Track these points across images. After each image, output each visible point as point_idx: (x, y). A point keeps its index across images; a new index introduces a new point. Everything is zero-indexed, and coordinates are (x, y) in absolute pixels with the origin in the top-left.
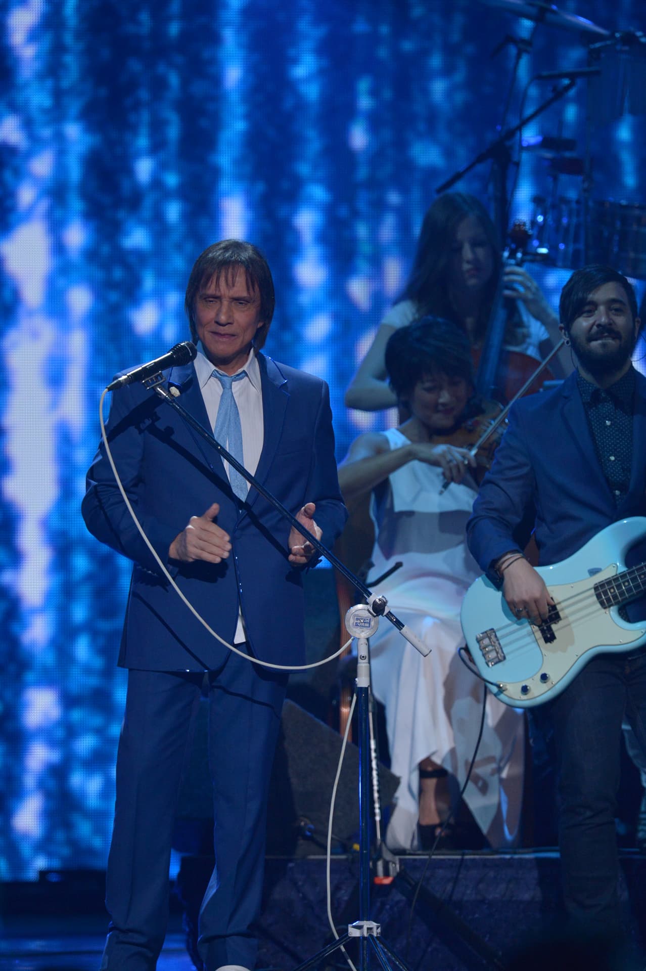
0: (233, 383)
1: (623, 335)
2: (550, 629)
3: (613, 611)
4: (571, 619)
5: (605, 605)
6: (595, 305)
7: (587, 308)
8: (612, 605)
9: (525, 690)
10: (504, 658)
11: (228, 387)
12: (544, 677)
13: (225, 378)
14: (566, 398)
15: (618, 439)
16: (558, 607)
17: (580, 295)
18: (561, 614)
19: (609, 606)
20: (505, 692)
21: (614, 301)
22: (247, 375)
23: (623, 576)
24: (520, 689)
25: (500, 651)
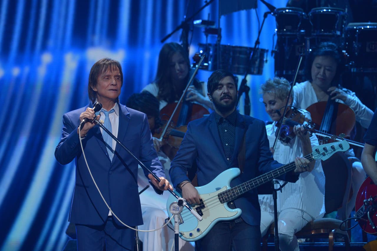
0: (109, 114)
1: (233, 97)
2: (201, 211)
3: (225, 204)
4: (209, 207)
5: (222, 202)
6: (222, 85)
7: (219, 87)
8: (225, 202)
9: (191, 235)
10: (183, 222)
11: (107, 115)
12: (198, 230)
13: (106, 112)
14: (210, 121)
15: (229, 137)
16: (204, 203)
17: (216, 81)
18: (205, 206)
19: (224, 203)
20: (183, 236)
21: (229, 84)
22: (115, 111)
23: (229, 191)
24: (189, 234)
25: (182, 219)
